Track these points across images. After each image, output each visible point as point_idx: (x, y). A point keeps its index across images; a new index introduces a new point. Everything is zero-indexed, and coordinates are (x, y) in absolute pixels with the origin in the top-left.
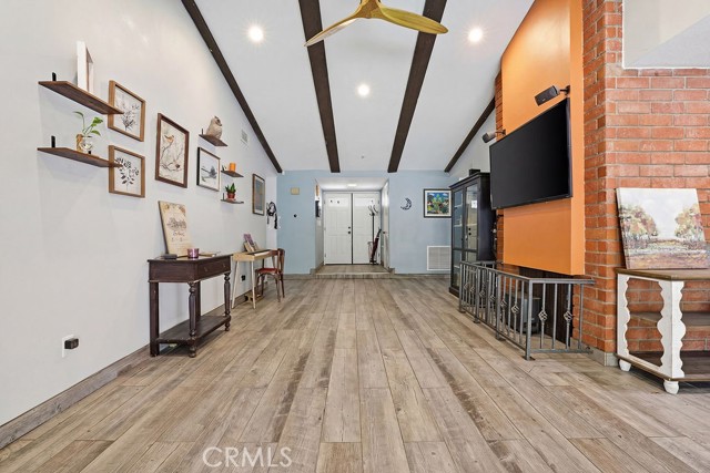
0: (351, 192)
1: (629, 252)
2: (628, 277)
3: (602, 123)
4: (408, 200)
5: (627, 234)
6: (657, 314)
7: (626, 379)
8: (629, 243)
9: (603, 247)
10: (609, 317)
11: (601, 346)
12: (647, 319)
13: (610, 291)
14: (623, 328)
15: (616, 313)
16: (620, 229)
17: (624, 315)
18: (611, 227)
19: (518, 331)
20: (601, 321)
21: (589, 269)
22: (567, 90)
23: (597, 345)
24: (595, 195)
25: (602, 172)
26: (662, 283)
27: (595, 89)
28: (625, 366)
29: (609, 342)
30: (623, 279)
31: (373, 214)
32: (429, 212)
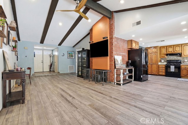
0: (43, 50)
1: (116, 66)
2: (116, 70)
3: (112, 44)
4: (64, 54)
5: (116, 63)
6: (120, 75)
7: (116, 85)
8: (116, 64)
9: (112, 65)
10: (113, 76)
11: (112, 81)
12: (119, 76)
13: (113, 72)
14: (115, 78)
15: (114, 76)
16: (115, 62)
17: (115, 76)
18: (114, 62)
19: (98, 82)
20: (112, 77)
21: (110, 69)
22: (107, 38)
23: (111, 81)
24: (111, 56)
25: (112, 53)
26: (121, 70)
27: (111, 38)
28: (116, 84)
29: (113, 80)
30: (115, 70)
31: (50, 57)
32: (69, 57)
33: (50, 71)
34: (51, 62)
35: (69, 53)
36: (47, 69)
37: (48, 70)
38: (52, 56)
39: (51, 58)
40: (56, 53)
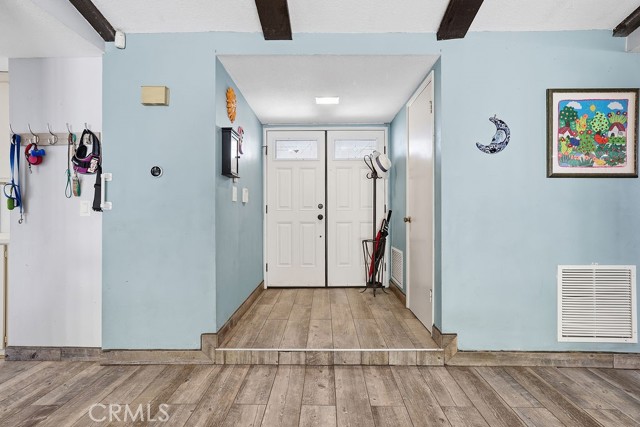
0: (325, 128)
4: (500, 125)
31: (375, 175)
32: (563, 159)
33: (373, 284)
34: (381, 216)
35: (569, 116)
36: (351, 270)
37: (360, 280)
38: (386, 172)
39: (383, 184)
40: (416, 146)
